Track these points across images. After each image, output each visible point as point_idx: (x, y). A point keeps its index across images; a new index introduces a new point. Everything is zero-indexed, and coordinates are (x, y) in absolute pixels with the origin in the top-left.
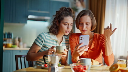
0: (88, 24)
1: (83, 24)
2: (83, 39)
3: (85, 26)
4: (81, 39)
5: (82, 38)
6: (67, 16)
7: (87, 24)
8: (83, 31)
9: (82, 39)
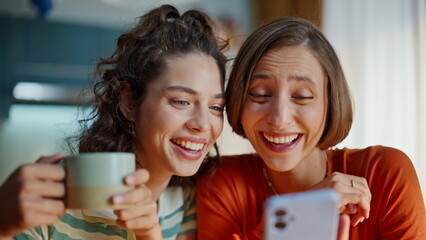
0: (303, 98)
1: (272, 94)
2: (291, 227)
3: (286, 110)
4: (281, 225)
5: (281, 213)
6: (185, 48)
7: (297, 97)
8: (271, 146)
9: (286, 219)
